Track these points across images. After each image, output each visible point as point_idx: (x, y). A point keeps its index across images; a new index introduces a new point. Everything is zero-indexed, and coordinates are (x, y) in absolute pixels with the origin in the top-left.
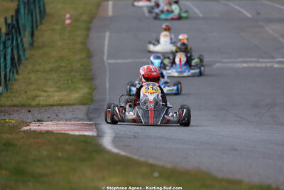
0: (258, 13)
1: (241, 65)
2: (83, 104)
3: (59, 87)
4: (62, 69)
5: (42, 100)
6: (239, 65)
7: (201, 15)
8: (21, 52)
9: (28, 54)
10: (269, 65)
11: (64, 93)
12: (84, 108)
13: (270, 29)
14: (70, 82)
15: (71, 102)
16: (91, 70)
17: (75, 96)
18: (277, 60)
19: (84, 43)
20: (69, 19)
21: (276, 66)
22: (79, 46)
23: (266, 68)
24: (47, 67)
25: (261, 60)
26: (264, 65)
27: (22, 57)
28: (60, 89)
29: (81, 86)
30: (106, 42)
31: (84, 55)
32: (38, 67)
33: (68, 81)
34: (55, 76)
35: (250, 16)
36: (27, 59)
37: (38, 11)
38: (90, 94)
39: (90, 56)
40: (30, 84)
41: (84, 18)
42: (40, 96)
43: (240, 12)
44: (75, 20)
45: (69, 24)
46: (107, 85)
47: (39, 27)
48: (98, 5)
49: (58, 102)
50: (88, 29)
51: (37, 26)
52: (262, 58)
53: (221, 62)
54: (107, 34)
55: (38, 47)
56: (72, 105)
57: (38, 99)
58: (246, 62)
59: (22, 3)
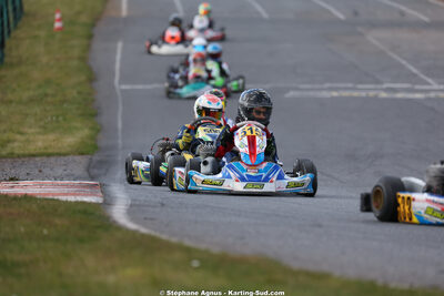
0: (356, 13)
1: (328, 93)
2: (82, 154)
3: (44, 128)
4: (49, 99)
5: (16, 147)
6: (325, 94)
7: (265, 15)
10: (371, 94)
11: (51, 137)
12: (84, 160)
13: (374, 38)
14: (61, 118)
15: (63, 151)
16: (93, 100)
17: (70, 141)
18: (385, 86)
19: (83, 59)
20: (59, 20)
21: (383, 95)
22: (75, 63)
23: (367, 99)
24: (26, 95)
25: (360, 86)
26: (363, 94)
28: (45, 130)
29: (78, 125)
30: (118, 57)
31: (83, 78)
32: (10, 96)
33: (57, 117)
34: (37, 109)
35: (342, 17)
37: (10, 8)
38: (93, 138)
39: (92, 78)
41: (84, 19)
42: (14, 141)
43: (329, 12)
44: (70, 22)
45: (59, 29)
46: (120, 125)
47: (12, 35)
49: (42, 151)
50: (90, 37)
51: (9, 32)
52: (361, 83)
53: (296, 89)
54: (120, 45)
55: (12, 65)
56: (65, 155)
57: (10, 145)
58: (336, 89)
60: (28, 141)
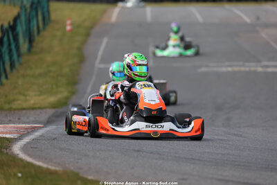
0: (258, 19)
1: (226, 69)
3: (41, 92)
4: (51, 74)
6: (224, 69)
7: (200, 19)
8: (15, 57)
9: (22, 60)
10: (253, 69)
14: (54, 86)
16: (78, 75)
18: (263, 64)
19: (80, 49)
21: (260, 69)
22: (74, 51)
23: (249, 72)
24: (38, 71)
25: (247, 64)
26: (247, 69)
27: (17, 64)
29: (62, 90)
30: (102, 47)
31: (76, 61)
32: (28, 72)
34: (41, 81)
35: (248, 20)
36: (21, 64)
37: (40, 18)
39: (82, 59)
40: (15, 88)
41: (87, 24)
43: (241, 18)
44: (76, 26)
45: (71, 31)
48: (104, 12)
50: (88, 35)
52: (248, 62)
53: (207, 66)
54: (105, 40)
55: (36, 53)
57: (16, 103)
59: (23, 9)
60: (26, 100)
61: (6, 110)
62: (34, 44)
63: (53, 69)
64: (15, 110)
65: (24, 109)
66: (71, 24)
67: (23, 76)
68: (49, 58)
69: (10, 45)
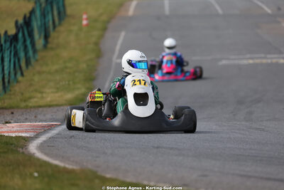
0: (279, 9)
1: (247, 61)
3: (58, 88)
4: (68, 70)
6: (245, 62)
7: (220, 11)
8: (31, 53)
9: (38, 56)
10: (274, 61)
11: (57, 95)
15: (60, 103)
16: (95, 70)
17: (69, 96)
19: (97, 44)
21: (282, 61)
22: (91, 46)
23: (271, 64)
24: (54, 68)
25: (269, 56)
26: (269, 61)
27: (32, 60)
28: (58, 90)
29: (80, 86)
30: (120, 42)
31: (93, 56)
32: (44, 69)
33: (69, 81)
34: (58, 78)
35: (269, 11)
36: (37, 60)
37: (56, 13)
39: (99, 54)
40: (31, 85)
41: (104, 18)
42: (34, 97)
43: (262, 8)
45: (87, 25)
47: (57, 29)
48: (121, 5)
50: (105, 29)
51: (54, 27)
53: (228, 59)
54: (123, 34)
55: (52, 49)
56: (62, 105)
59: (38, 4)
60: (42, 97)
61: (22, 108)
62: (50, 40)
63: (69, 65)
64: (31, 107)
65: (40, 107)
66: (87, 19)
67: (39, 73)
68: (65, 54)
69: (25, 41)
